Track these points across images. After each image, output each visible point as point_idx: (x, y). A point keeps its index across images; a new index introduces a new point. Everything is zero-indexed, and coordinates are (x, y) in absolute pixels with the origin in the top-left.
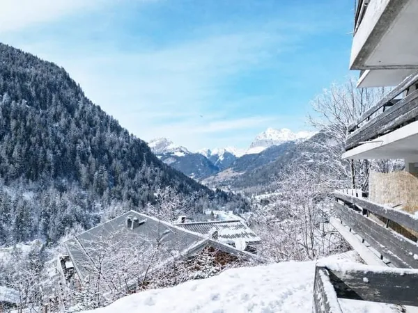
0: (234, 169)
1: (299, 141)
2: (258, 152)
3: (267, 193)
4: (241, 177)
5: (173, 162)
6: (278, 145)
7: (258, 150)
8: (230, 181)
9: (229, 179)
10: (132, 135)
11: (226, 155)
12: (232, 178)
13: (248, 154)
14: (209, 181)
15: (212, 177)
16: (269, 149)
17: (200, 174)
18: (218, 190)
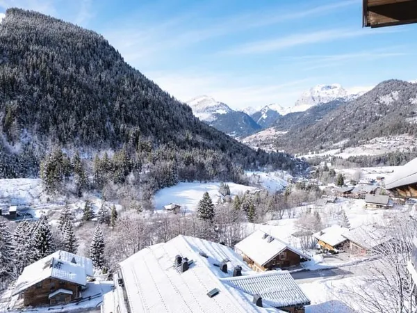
0: (277, 128)
1: (349, 98)
2: (304, 110)
3: (310, 153)
4: (284, 136)
5: (215, 119)
6: (325, 102)
7: (304, 108)
8: (272, 140)
9: (271, 138)
10: (173, 97)
11: (270, 112)
12: (275, 136)
13: (293, 112)
14: (251, 139)
15: (253, 136)
16: (315, 107)
17: (241, 132)
18: (259, 150)
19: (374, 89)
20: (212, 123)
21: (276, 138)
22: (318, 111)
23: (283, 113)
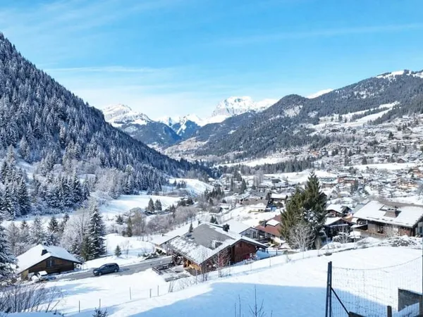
0: (197, 139)
1: (259, 110)
2: (220, 121)
3: (226, 162)
4: (205, 146)
5: (135, 130)
6: (239, 114)
7: (220, 119)
8: (193, 150)
9: (192, 148)
11: (189, 123)
13: (210, 123)
14: (172, 149)
15: (175, 147)
16: (230, 118)
17: (163, 143)
18: (182, 159)
19: (278, 103)
20: (132, 133)
21: (196, 148)
22: (233, 122)
23: (202, 124)
